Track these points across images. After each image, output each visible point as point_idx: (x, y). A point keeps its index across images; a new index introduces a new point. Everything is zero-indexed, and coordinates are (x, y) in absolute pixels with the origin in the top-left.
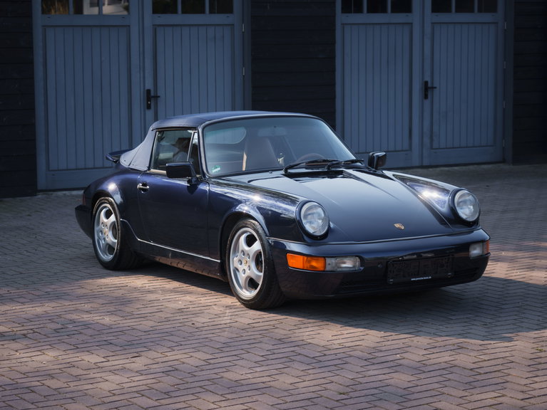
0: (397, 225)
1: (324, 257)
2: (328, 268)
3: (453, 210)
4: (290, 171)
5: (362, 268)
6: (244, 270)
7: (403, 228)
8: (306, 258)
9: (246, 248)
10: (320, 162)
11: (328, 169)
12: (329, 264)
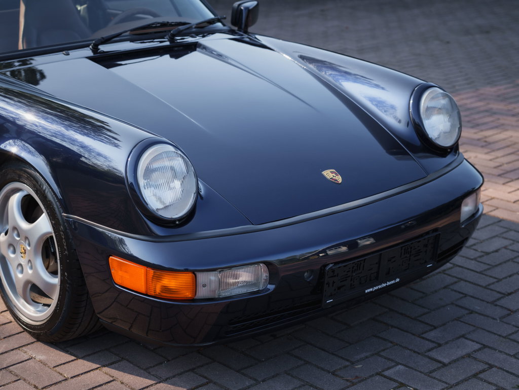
0: (328, 174)
1: (194, 272)
2: (202, 293)
3: (418, 127)
4: (104, 48)
5: (272, 287)
6: (20, 265)
7: (339, 179)
8: (151, 272)
9: (24, 225)
10: (156, 27)
11: (172, 40)
12: (204, 286)
